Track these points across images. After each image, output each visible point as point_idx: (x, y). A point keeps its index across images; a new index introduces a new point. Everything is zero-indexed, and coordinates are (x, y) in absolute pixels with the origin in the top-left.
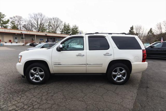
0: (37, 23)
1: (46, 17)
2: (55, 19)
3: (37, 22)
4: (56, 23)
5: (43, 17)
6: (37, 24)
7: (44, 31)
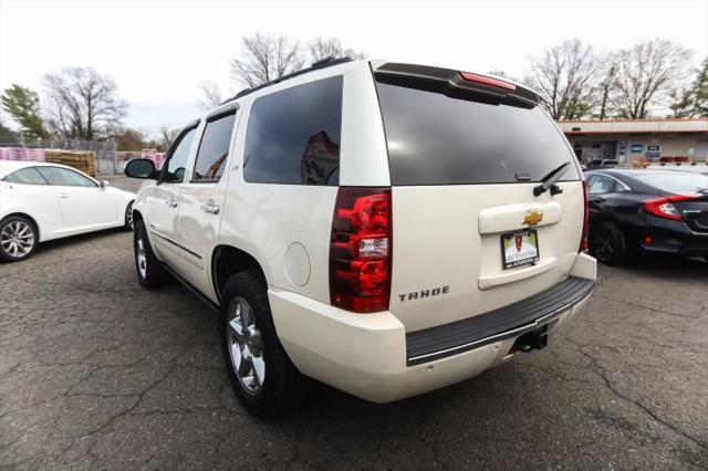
0: (556, 86)
1: (596, 52)
2: (645, 48)
3: (556, 80)
4: (649, 68)
5: (580, 56)
6: (551, 88)
7: (580, 115)
